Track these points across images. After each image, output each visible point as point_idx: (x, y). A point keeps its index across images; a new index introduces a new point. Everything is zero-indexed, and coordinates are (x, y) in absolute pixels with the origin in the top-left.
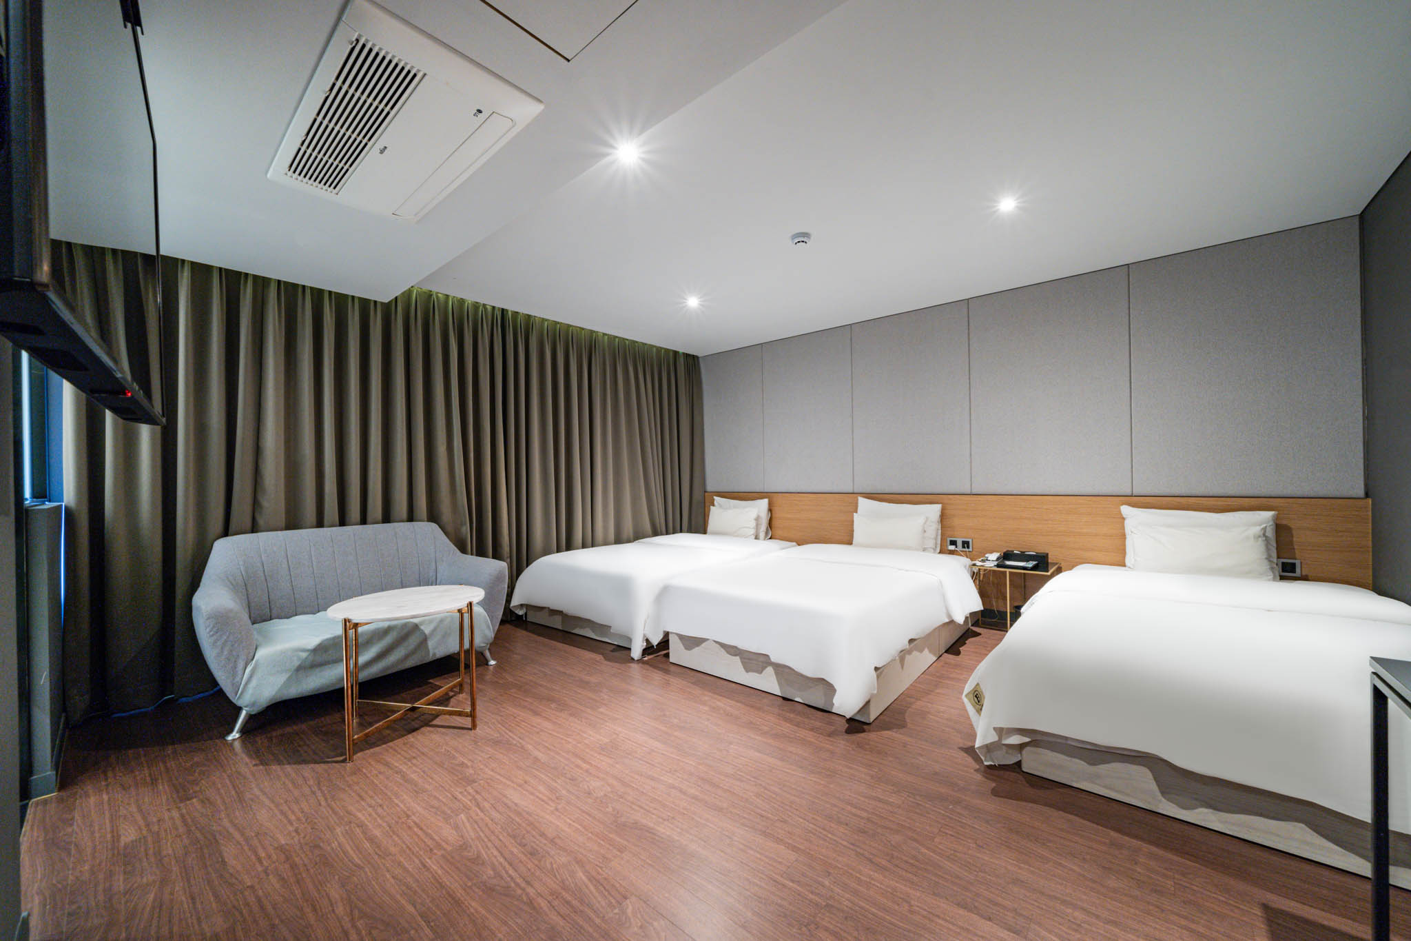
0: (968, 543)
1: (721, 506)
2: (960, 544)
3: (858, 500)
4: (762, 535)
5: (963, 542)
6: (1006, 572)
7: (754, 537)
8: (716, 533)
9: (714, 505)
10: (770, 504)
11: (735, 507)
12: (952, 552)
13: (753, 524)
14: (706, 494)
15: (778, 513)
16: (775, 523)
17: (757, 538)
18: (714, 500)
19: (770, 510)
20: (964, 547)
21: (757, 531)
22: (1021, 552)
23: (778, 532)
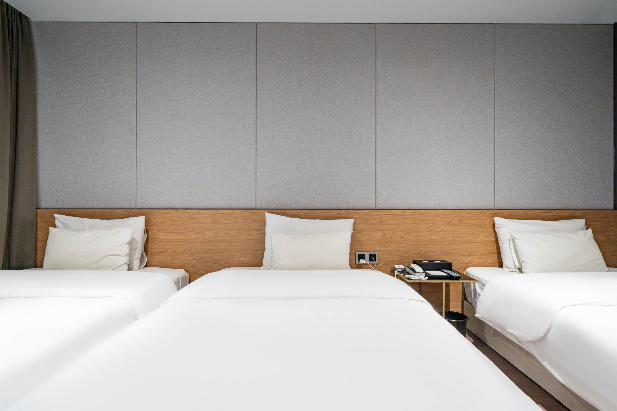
0: (374, 256)
1: (66, 226)
2: (367, 256)
3: (264, 216)
4: (136, 263)
5: (370, 255)
6: (442, 283)
7: (126, 267)
8: (57, 267)
9: (54, 226)
10: (147, 224)
11: (92, 228)
12: (360, 266)
13: (126, 249)
14: (39, 211)
15: (156, 235)
16: (153, 247)
17: (130, 269)
18: (54, 219)
19: (147, 231)
20: (371, 260)
21: (130, 259)
22: (430, 261)
23: (157, 258)
